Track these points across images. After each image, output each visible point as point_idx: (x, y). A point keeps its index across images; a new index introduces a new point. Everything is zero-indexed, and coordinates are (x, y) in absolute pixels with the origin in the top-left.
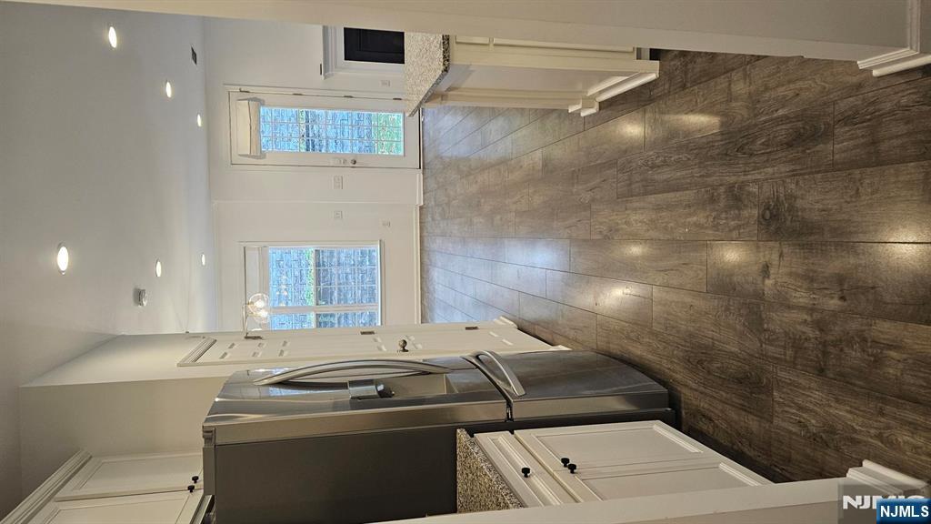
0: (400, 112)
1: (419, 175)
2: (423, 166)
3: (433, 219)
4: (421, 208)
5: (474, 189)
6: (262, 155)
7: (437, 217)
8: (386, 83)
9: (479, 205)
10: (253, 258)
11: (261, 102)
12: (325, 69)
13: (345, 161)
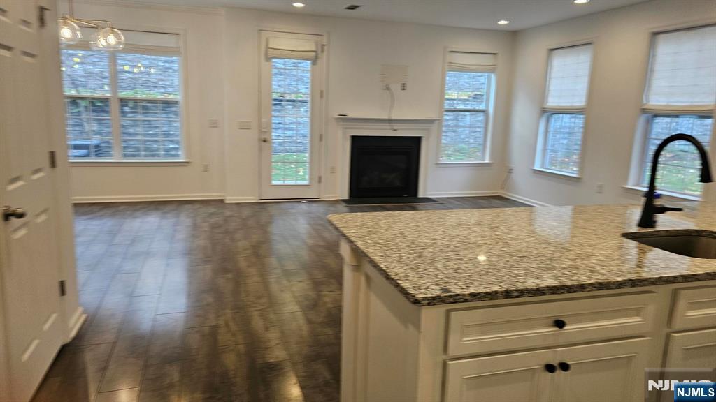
0: (310, 182)
1: (253, 199)
2: (262, 204)
3: (212, 214)
4: (222, 201)
5: (243, 264)
6: (268, 58)
7: (214, 219)
8: (333, 170)
9: (226, 271)
10: (170, 41)
11: (314, 61)
12: (343, 119)
13: (265, 132)
